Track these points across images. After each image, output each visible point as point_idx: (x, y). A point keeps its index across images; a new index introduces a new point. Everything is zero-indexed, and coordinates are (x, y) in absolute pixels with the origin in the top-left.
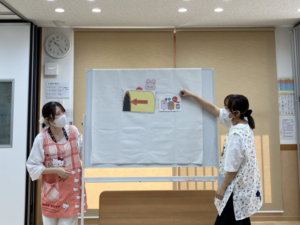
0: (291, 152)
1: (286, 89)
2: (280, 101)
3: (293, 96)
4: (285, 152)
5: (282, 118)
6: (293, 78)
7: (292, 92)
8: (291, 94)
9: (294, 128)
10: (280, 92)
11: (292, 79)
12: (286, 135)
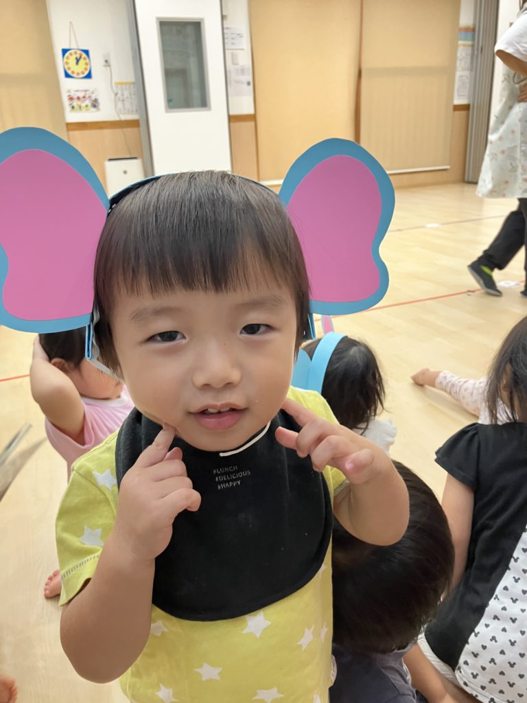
0: (463, 113)
1: (466, 39)
2: (459, 54)
3: (471, 48)
4: (457, 113)
5: (458, 74)
6: (475, 25)
7: (470, 43)
8: (469, 46)
9: (468, 86)
10: (461, 42)
11: (471, 26)
12: (460, 93)
